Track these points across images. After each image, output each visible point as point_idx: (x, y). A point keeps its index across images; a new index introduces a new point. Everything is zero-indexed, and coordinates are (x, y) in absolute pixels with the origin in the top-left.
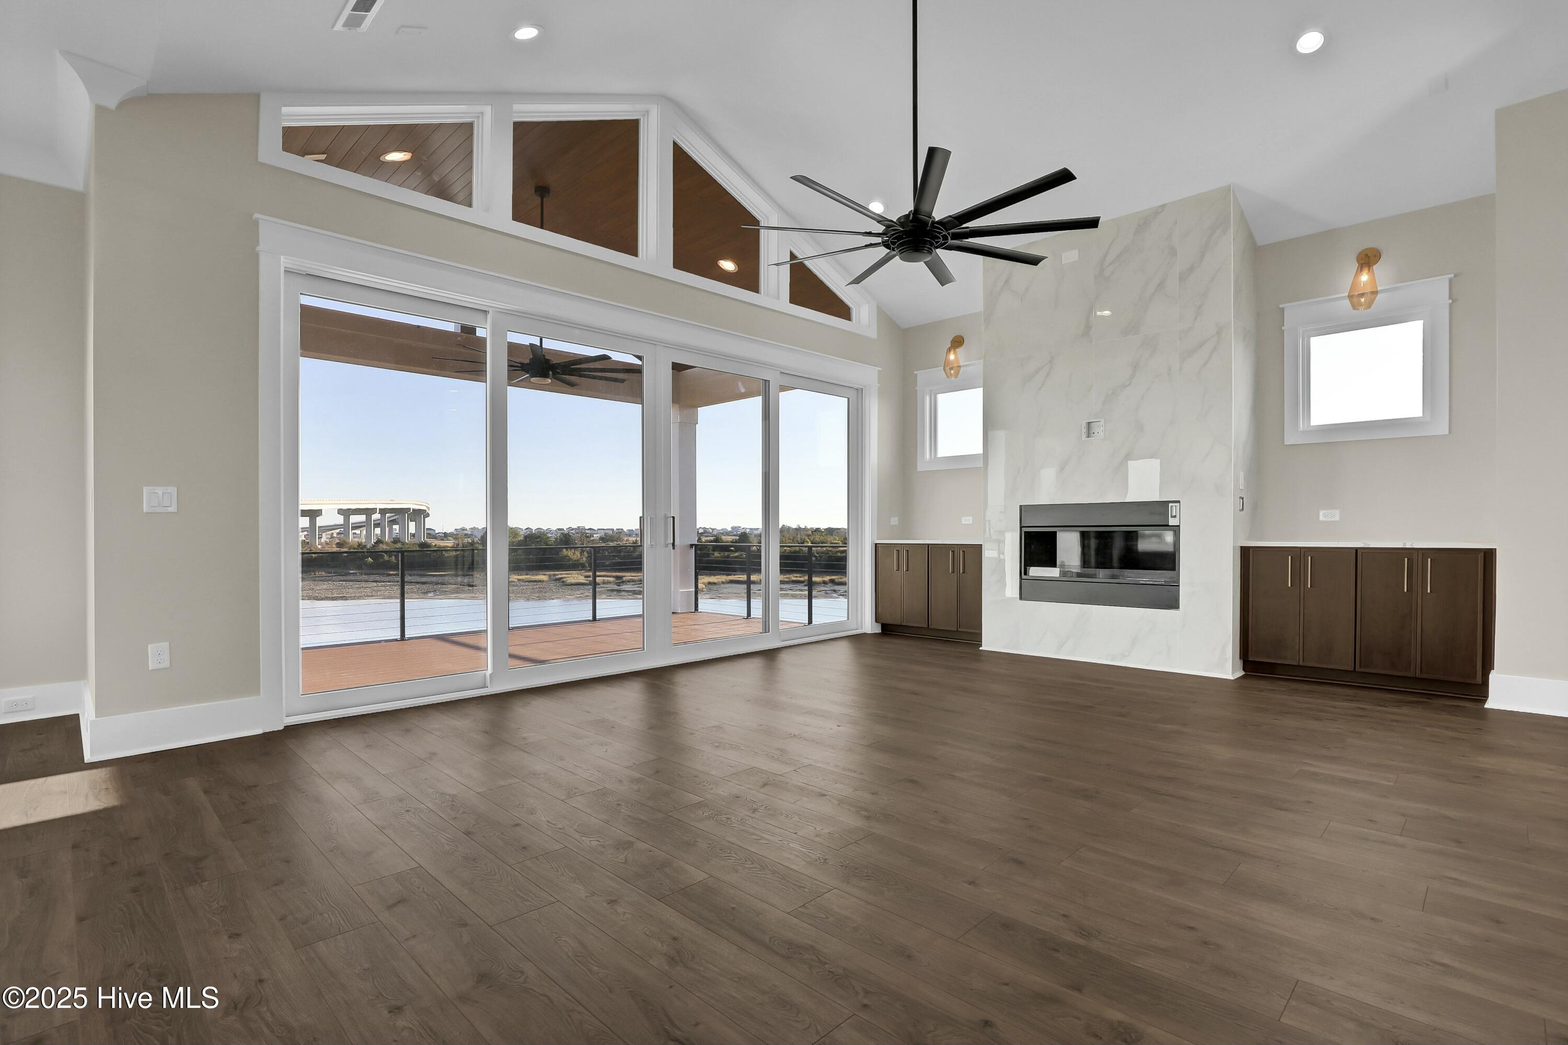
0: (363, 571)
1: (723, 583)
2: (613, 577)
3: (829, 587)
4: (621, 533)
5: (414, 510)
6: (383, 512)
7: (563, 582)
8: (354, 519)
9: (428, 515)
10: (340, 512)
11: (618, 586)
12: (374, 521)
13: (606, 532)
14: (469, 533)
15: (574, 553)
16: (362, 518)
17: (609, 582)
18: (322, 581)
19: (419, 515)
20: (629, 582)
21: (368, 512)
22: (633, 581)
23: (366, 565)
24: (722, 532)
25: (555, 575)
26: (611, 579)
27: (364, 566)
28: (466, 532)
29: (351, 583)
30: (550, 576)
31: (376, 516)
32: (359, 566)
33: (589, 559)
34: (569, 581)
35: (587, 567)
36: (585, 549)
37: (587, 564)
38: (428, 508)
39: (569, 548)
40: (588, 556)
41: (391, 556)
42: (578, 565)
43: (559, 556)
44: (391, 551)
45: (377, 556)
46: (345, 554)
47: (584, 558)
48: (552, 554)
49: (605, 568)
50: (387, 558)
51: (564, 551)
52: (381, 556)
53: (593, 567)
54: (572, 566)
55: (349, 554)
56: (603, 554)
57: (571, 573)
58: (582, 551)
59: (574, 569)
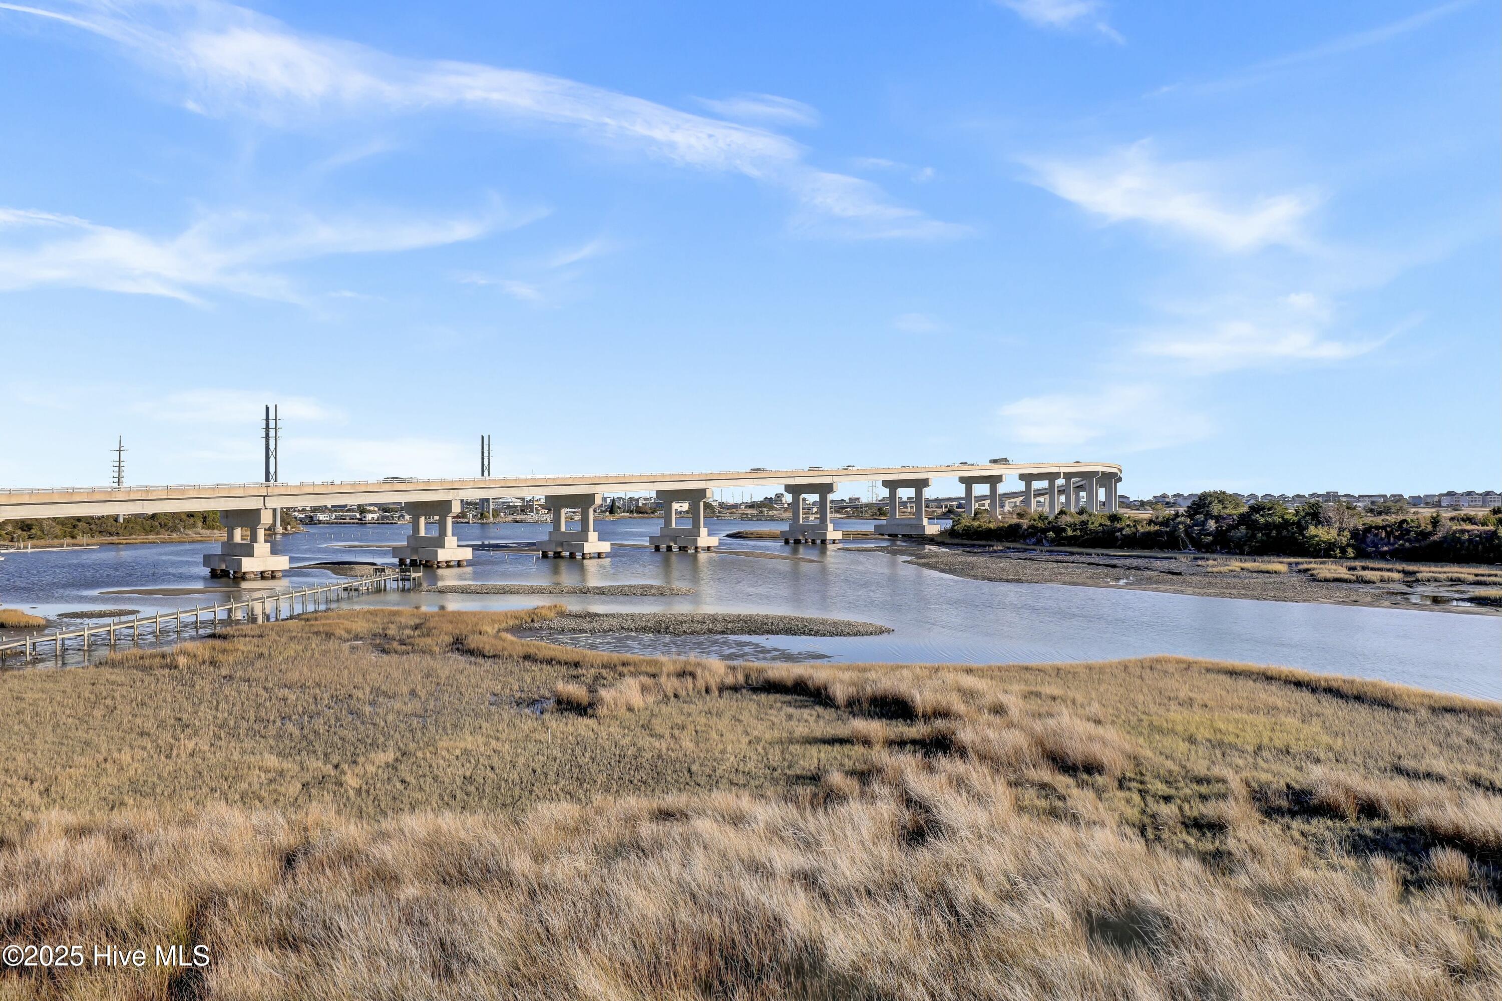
0: (1043, 548)
2: (1398, 571)
4: (1399, 501)
5: (1104, 474)
6: (1068, 476)
7: (1312, 575)
8: (1037, 485)
9: (1120, 479)
10: (1022, 477)
11: (1408, 586)
12: (1057, 487)
13: (1374, 499)
14: (1172, 501)
15: (1328, 532)
16: (1044, 484)
17: (1391, 580)
18: (999, 558)
19: (1110, 479)
20: (1429, 580)
21: (1051, 477)
22: (1438, 579)
23: (1047, 540)
25: (1297, 564)
26: (1396, 576)
27: (1043, 541)
28: (1167, 500)
30: (1290, 564)
31: (1060, 482)
32: (1039, 542)
33: (1352, 542)
34: (1320, 575)
35: (1352, 555)
36: (1344, 526)
37: (1350, 550)
38: (1120, 471)
39: (1318, 523)
40: (1351, 538)
41: (1074, 530)
42: (1338, 551)
43: (1303, 535)
44: (1075, 525)
45: (1059, 530)
46: (1025, 527)
47: (1344, 540)
48: (1293, 533)
49: (1382, 556)
50: (1070, 532)
51: (1312, 528)
52: (1064, 530)
53: (1361, 554)
54: (1326, 551)
55: (1029, 527)
56: (1376, 535)
57: (1324, 563)
58: (1341, 530)
59: (1329, 556)
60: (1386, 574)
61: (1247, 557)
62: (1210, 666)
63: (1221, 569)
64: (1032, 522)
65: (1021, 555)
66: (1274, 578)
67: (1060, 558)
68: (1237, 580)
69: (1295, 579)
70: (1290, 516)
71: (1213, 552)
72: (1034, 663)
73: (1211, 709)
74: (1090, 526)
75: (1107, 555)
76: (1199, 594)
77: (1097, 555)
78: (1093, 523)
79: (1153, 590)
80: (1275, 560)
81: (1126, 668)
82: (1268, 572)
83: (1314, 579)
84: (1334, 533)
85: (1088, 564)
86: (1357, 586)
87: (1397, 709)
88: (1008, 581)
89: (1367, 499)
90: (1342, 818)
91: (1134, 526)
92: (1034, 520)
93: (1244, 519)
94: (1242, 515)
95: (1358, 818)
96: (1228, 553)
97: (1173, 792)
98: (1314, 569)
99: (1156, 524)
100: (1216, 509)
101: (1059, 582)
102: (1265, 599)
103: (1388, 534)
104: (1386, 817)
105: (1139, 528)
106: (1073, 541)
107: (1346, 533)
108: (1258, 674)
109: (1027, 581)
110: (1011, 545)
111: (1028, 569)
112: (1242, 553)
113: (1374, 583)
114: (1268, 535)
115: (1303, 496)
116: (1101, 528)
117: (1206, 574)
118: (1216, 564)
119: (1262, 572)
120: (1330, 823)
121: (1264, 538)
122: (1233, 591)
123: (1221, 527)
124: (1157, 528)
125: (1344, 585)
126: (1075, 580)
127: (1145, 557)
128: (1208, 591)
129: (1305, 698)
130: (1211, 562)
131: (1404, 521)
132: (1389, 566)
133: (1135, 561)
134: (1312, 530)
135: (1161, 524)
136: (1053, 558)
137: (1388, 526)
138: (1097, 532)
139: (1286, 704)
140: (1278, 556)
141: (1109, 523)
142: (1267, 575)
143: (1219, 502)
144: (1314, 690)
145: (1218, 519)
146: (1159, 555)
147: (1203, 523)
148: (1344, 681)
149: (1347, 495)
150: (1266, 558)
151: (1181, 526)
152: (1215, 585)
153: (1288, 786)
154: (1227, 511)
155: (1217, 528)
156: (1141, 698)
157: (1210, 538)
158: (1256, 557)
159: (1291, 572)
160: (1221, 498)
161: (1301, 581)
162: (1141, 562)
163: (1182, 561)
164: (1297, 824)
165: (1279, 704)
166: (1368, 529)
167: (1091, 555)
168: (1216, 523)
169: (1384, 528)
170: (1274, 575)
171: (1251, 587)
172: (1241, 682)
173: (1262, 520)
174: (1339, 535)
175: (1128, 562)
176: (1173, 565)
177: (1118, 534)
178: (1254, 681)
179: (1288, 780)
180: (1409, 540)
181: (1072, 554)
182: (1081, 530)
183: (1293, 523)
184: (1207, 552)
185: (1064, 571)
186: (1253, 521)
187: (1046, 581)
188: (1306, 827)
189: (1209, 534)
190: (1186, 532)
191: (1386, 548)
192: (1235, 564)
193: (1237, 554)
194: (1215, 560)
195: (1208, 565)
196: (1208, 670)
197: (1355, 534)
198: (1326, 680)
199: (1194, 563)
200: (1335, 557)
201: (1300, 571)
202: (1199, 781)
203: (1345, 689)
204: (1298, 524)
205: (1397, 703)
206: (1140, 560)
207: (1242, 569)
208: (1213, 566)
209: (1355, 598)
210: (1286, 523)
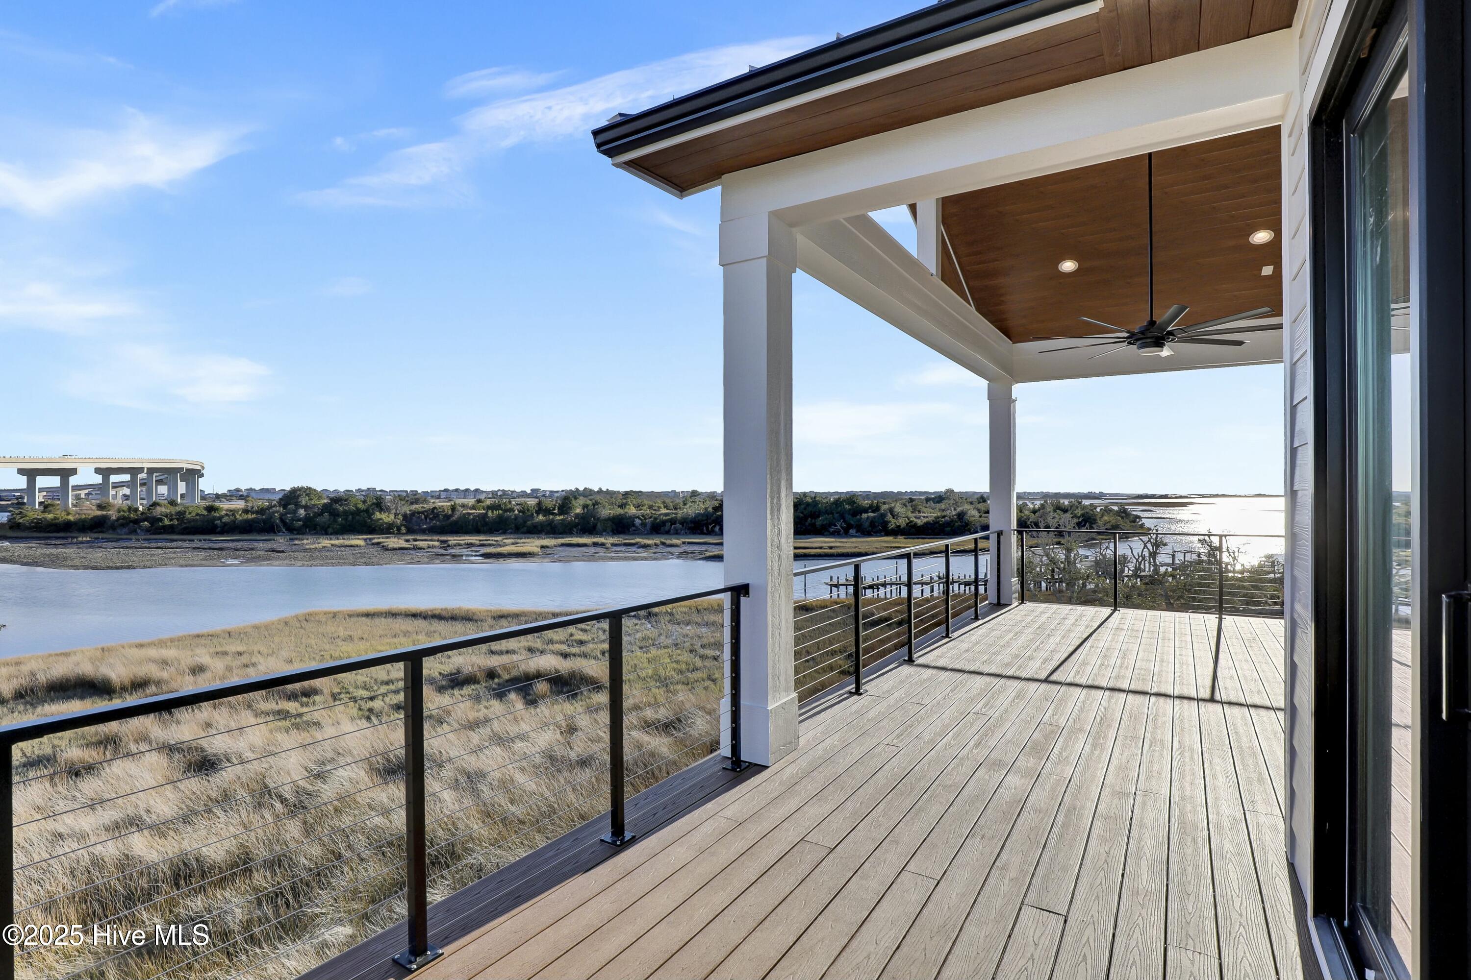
0: (140, 537)
1: (555, 546)
2: (438, 541)
3: (661, 549)
5: (187, 470)
6: (151, 471)
7: (383, 546)
8: (114, 478)
9: (202, 475)
10: (99, 471)
11: (445, 550)
12: (140, 480)
13: (400, 493)
15: (388, 517)
16: (127, 477)
17: (433, 547)
18: (90, 547)
19: (192, 475)
20: (455, 546)
21: (134, 472)
22: (459, 545)
23: (142, 530)
24: (521, 494)
25: (370, 539)
26: (436, 544)
27: (139, 531)
28: (241, 493)
29: (131, 551)
30: (365, 540)
31: (143, 475)
32: (134, 532)
33: (404, 522)
34: (390, 546)
35: (404, 531)
36: (398, 512)
37: (403, 528)
38: (203, 468)
39: (381, 510)
40: (403, 520)
41: (171, 520)
42: (395, 529)
43: (372, 519)
44: (172, 515)
45: (154, 521)
46: (114, 518)
47: (399, 521)
48: (364, 518)
49: (423, 532)
50: (167, 522)
51: (378, 513)
52: (161, 520)
53: (410, 531)
54: (388, 530)
55: (118, 519)
56: (419, 517)
57: (388, 538)
58: (396, 515)
59: (390, 533)
60: (431, 543)
61: (332, 537)
62: (351, 613)
63: (317, 546)
64: (122, 513)
65: (114, 544)
66: (357, 550)
67: (160, 544)
68: (332, 553)
69: (373, 550)
70: (361, 506)
71: (303, 534)
72: (204, 631)
73: (367, 640)
74: (188, 516)
75: (209, 540)
76: (308, 566)
77: (198, 541)
78: (190, 513)
79: (268, 565)
80: (353, 537)
81: (286, 623)
82: (351, 546)
83: (386, 549)
84: (392, 517)
85: (194, 548)
86: (414, 552)
87: (476, 621)
88: (117, 568)
89: (395, 493)
90: (479, 683)
91: (233, 515)
92: (124, 511)
93: (326, 508)
94: (325, 505)
95: (486, 681)
96: (316, 534)
97: (373, 694)
98: (383, 542)
99: (253, 513)
100: (304, 501)
101: (172, 565)
102: (359, 565)
103: (426, 518)
104: (499, 676)
105: (238, 516)
106: (170, 530)
107: (400, 517)
108: (386, 613)
109: (139, 567)
110: (101, 536)
111: (137, 556)
112: (327, 534)
113: (424, 549)
114: (346, 519)
115: (352, 491)
116: (198, 517)
117: (305, 550)
118: (308, 542)
119: (347, 546)
120: (473, 687)
121: (343, 522)
122: (334, 561)
123: (309, 514)
124: (254, 516)
125: (406, 552)
126: (190, 562)
127: (246, 540)
128: (315, 563)
129: (421, 623)
130: (305, 541)
131: (435, 508)
132: (430, 538)
133: (238, 544)
134: (378, 515)
135: (257, 512)
136: (154, 545)
137: (425, 511)
138: (196, 521)
139: (414, 629)
140: (354, 535)
141: (205, 513)
142: (352, 548)
143: (306, 495)
144: (425, 618)
145: (306, 507)
146: (258, 538)
147: (295, 512)
148: (442, 610)
149: (381, 491)
150: (346, 537)
151: (276, 515)
152: (317, 558)
153: (440, 674)
154: (312, 502)
155: (306, 515)
156: (313, 642)
157: (301, 523)
158: (339, 536)
159: (367, 544)
160: (308, 492)
161: (377, 551)
162: (245, 545)
163: (281, 541)
164: (456, 692)
165: (410, 629)
166: (413, 514)
167: (193, 541)
168: (305, 511)
169: (422, 513)
170: (356, 548)
171: (345, 557)
172: (377, 621)
173: (341, 509)
174: (395, 518)
175: (231, 545)
176: (275, 546)
177: (218, 522)
178: (385, 617)
179: (439, 670)
180: (439, 521)
181: (173, 541)
182: (178, 520)
183: (363, 511)
184: (298, 534)
185: (174, 556)
186: (334, 509)
187: (160, 565)
188: (461, 692)
189: (299, 520)
190: (281, 520)
191: (425, 526)
192: (325, 542)
193: (322, 534)
194: (307, 539)
195: (303, 544)
196: (350, 616)
197: (405, 516)
198: (431, 611)
199: (291, 543)
200: (394, 534)
201: (373, 544)
202: (387, 683)
203: (444, 613)
204: (367, 511)
205: (475, 618)
206: (241, 543)
207: (332, 545)
208: (308, 544)
209: (417, 559)
210: (358, 511)
